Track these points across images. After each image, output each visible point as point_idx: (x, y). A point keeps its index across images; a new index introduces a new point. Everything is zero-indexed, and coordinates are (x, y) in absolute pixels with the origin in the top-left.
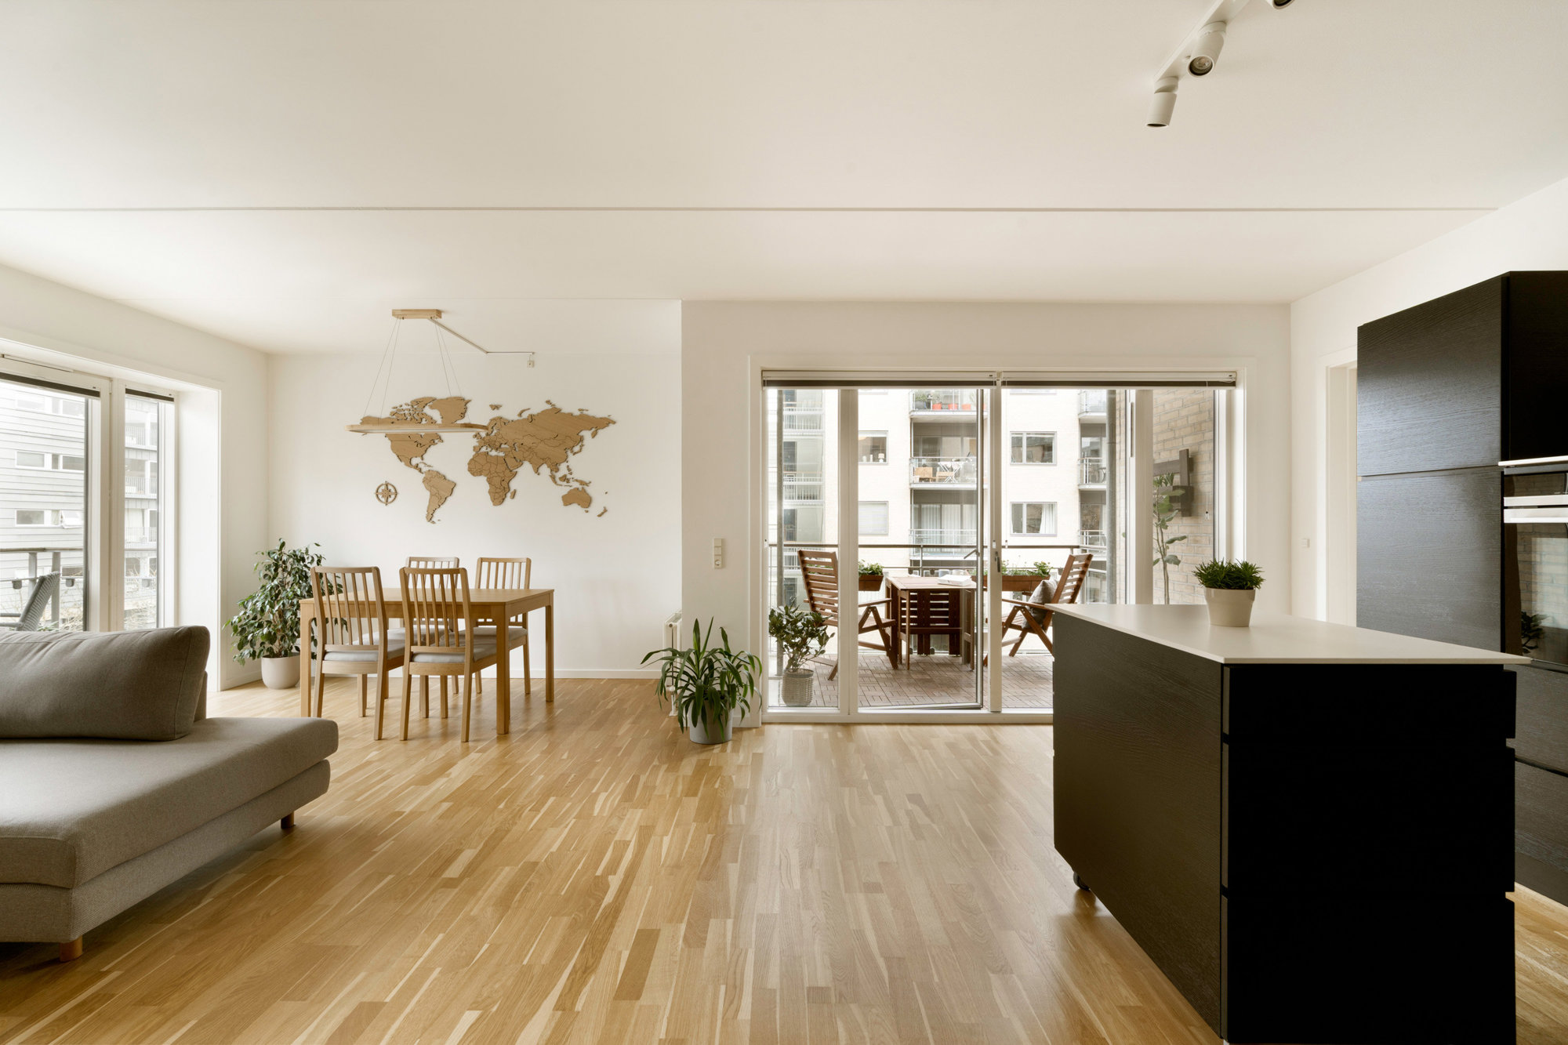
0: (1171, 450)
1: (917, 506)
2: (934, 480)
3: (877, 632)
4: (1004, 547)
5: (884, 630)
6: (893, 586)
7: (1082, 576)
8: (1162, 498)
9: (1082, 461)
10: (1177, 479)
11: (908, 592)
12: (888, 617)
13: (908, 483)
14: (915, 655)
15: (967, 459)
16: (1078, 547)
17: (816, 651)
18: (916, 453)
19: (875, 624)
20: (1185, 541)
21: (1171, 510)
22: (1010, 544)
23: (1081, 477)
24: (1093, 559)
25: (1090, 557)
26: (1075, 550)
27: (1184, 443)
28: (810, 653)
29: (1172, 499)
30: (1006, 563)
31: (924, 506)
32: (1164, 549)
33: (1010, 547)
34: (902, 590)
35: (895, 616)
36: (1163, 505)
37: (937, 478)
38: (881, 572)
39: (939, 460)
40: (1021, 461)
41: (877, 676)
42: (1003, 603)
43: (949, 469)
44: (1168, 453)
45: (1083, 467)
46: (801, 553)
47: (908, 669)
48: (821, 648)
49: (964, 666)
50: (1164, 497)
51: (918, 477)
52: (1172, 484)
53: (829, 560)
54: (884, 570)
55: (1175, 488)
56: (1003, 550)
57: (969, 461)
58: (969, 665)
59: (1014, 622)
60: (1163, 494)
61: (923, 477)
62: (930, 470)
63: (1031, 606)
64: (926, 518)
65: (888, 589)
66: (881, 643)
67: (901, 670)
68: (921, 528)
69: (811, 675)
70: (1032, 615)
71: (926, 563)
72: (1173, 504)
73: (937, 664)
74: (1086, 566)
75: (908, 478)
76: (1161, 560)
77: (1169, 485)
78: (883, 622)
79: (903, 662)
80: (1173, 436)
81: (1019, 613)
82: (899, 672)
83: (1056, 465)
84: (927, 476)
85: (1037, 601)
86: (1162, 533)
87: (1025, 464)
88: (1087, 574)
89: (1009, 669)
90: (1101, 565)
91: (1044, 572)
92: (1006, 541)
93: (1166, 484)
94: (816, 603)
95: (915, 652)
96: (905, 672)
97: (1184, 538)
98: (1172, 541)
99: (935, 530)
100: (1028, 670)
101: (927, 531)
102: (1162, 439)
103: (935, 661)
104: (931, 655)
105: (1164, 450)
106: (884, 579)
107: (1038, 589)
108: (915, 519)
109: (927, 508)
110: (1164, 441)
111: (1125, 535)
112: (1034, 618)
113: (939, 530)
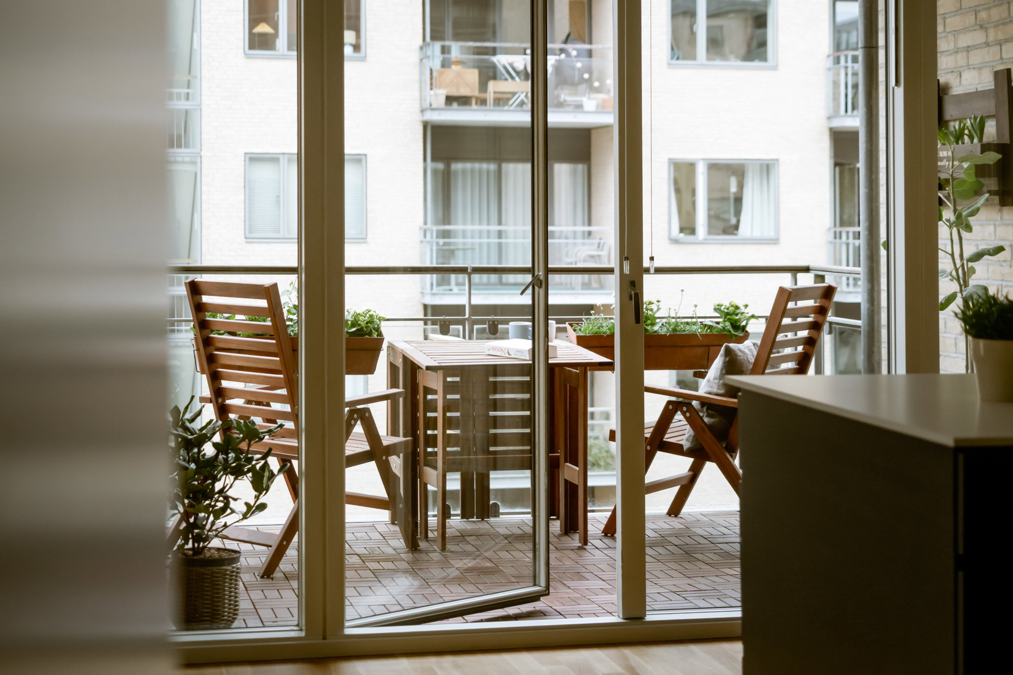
0: (980, 69)
1: (440, 166)
2: (483, 102)
3: (371, 467)
4: (647, 271)
5: (387, 463)
6: (406, 359)
7: (814, 334)
8: (961, 167)
9: (837, 61)
10: (991, 129)
11: (440, 373)
12: (394, 432)
13: (417, 108)
14: (456, 522)
15: (562, 51)
16: (807, 270)
17: (247, 504)
18: (436, 31)
19: (367, 448)
20: (1001, 256)
21: (978, 193)
22: (658, 263)
23: (836, 98)
24: (837, 298)
25: (829, 292)
26: (800, 276)
27: (1004, 56)
28: (233, 511)
29: (981, 170)
30: (654, 307)
31: (457, 166)
32: (964, 273)
33: (659, 271)
34: (428, 368)
35: (412, 428)
36: (963, 182)
37: (490, 96)
38: (378, 330)
39: (494, 51)
40: (694, 58)
41: (373, 565)
42: (647, 394)
43: (518, 73)
44: (974, 73)
45: (838, 74)
46: (195, 289)
47: (443, 548)
48: (257, 498)
49: (566, 539)
50: (965, 165)
51: (442, 93)
52: (981, 139)
53: (263, 303)
54: (385, 327)
55: (985, 148)
56: (646, 277)
57: (568, 55)
58: (577, 537)
59: (669, 437)
60: (962, 160)
61: (454, 92)
62: (473, 76)
63: (704, 402)
64: (461, 197)
65: (393, 368)
66: (380, 492)
67: (427, 552)
68: (449, 223)
69: (236, 560)
70: (706, 420)
71: (477, 310)
72: (982, 180)
73: (506, 537)
74: (821, 311)
75: (417, 94)
76: (959, 295)
77: (976, 140)
78: (385, 443)
79: (430, 535)
80: (984, 41)
81: (679, 416)
82: (424, 556)
83: (775, 68)
84: (464, 92)
85: (715, 390)
86: (960, 239)
87: (703, 66)
88: (826, 327)
89: (663, 541)
90: (851, 310)
91: (736, 326)
92: (652, 259)
93: (971, 138)
94: (228, 402)
95: (456, 511)
96: (436, 556)
97: (1000, 249)
98: (977, 257)
99: (485, 227)
100: (703, 541)
101: (464, 232)
102: (965, 45)
103: (502, 531)
104: (492, 519)
105: (969, 67)
106: (385, 346)
107: (718, 363)
108: (435, 200)
109: (464, 172)
110: (968, 49)
111: (887, 246)
112: (710, 427)
113: (495, 228)
